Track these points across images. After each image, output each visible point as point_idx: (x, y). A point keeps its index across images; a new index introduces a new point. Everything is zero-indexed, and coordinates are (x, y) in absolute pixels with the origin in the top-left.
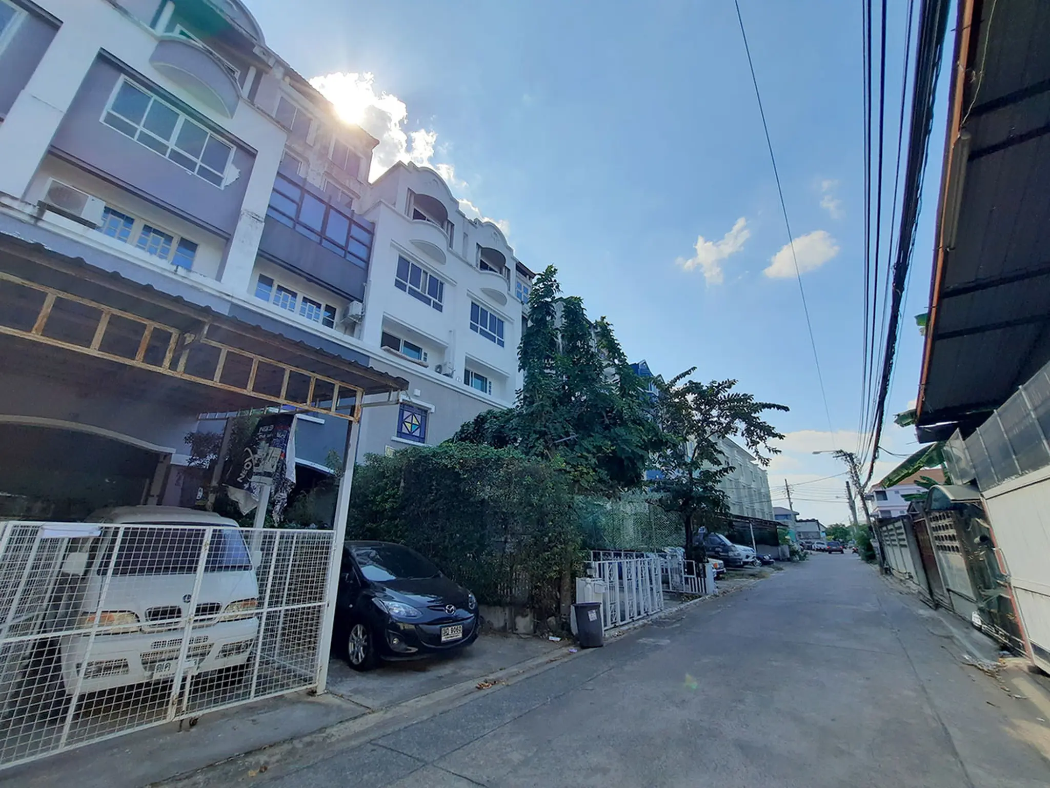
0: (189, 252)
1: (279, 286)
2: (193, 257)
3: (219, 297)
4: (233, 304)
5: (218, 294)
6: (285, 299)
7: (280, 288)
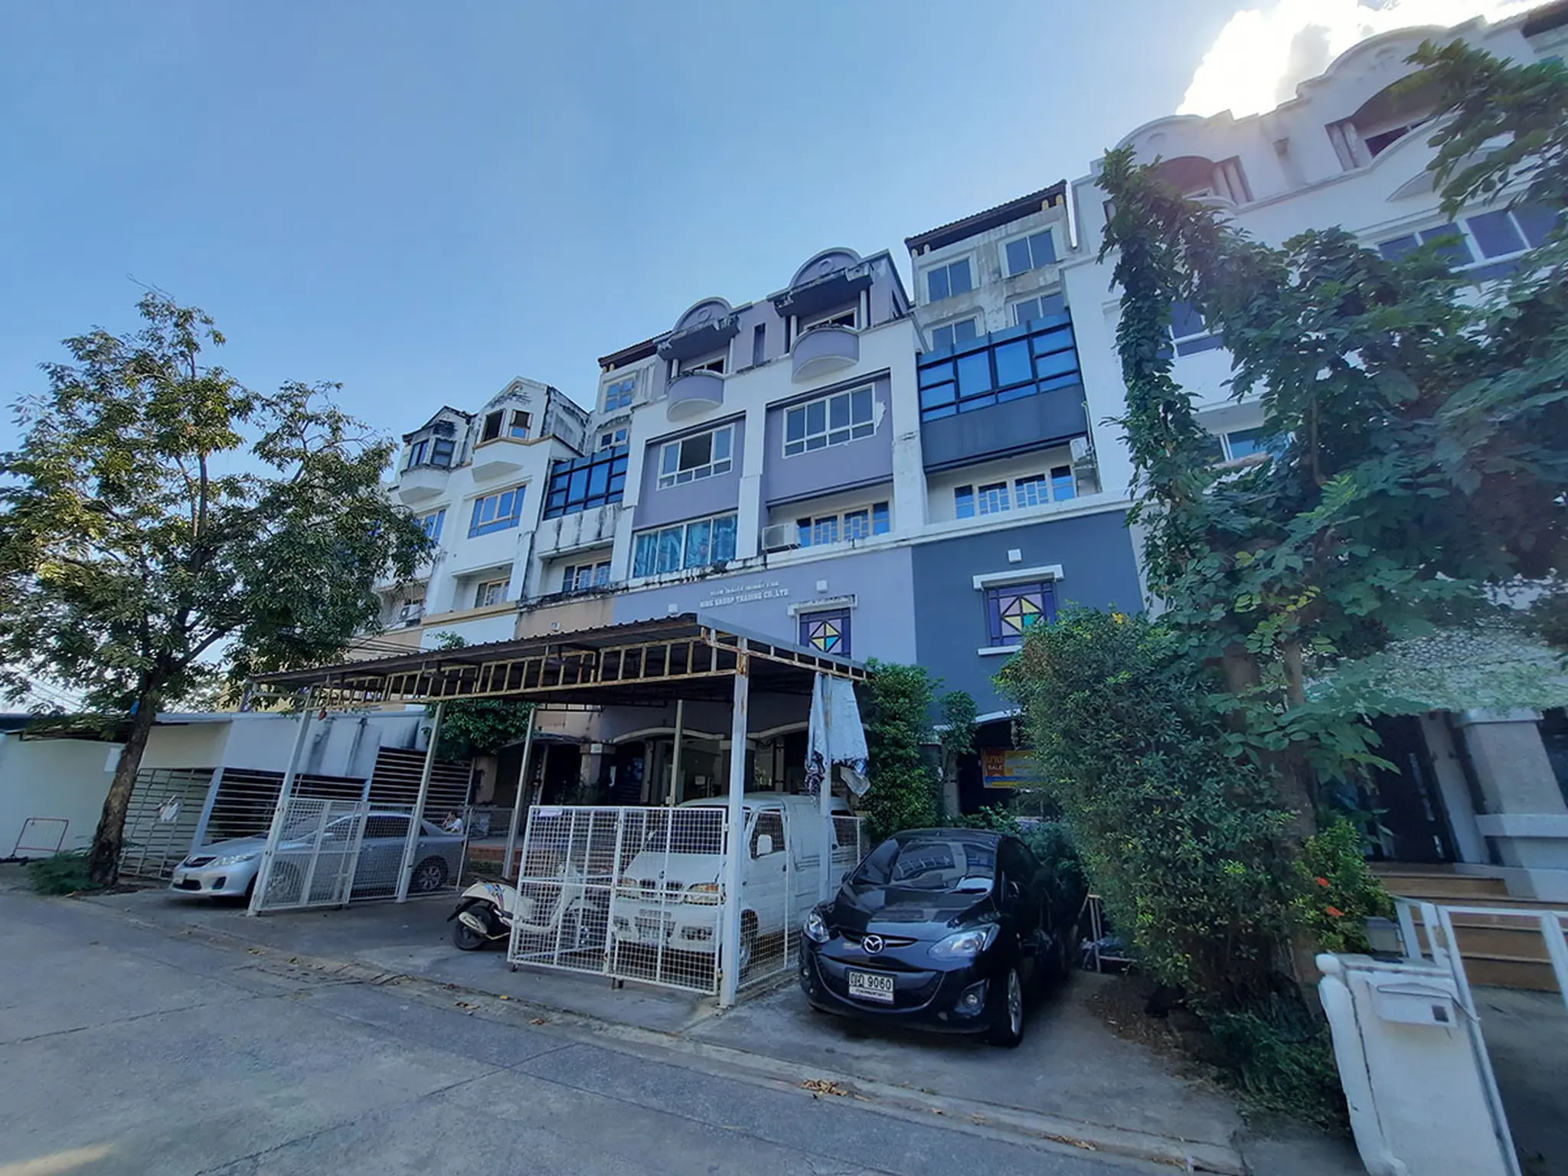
0: (883, 513)
1: (980, 488)
2: (887, 517)
3: (898, 547)
4: (913, 546)
5: (895, 545)
6: (993, 498)
7: (982, 489)
